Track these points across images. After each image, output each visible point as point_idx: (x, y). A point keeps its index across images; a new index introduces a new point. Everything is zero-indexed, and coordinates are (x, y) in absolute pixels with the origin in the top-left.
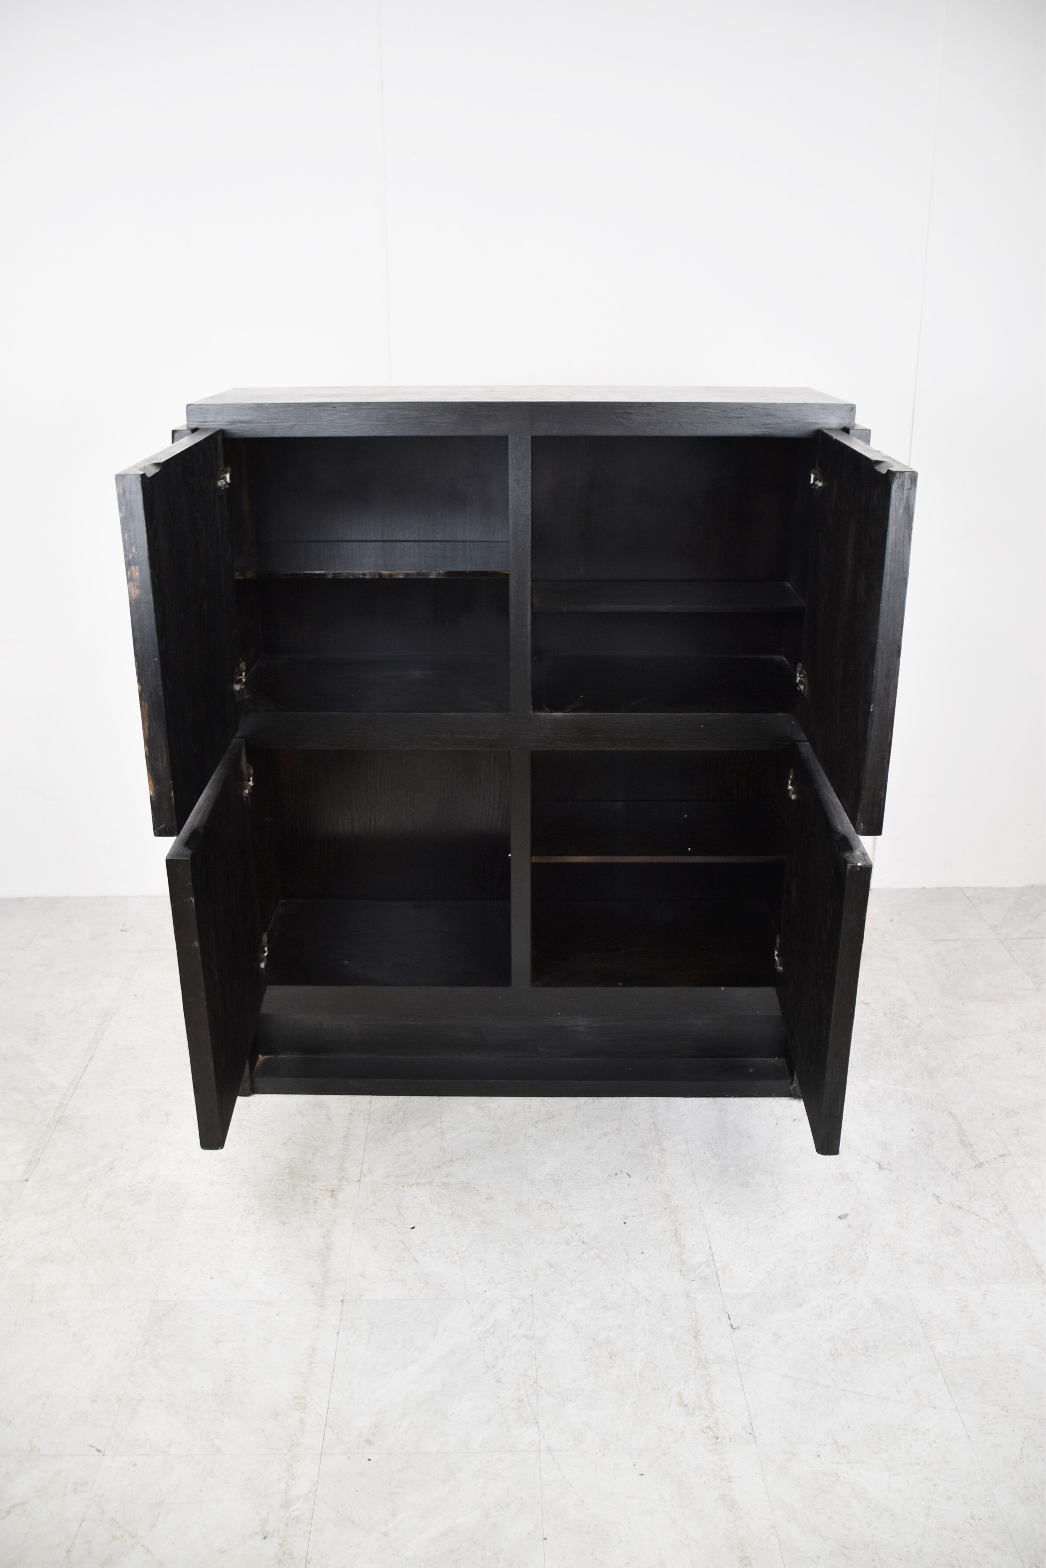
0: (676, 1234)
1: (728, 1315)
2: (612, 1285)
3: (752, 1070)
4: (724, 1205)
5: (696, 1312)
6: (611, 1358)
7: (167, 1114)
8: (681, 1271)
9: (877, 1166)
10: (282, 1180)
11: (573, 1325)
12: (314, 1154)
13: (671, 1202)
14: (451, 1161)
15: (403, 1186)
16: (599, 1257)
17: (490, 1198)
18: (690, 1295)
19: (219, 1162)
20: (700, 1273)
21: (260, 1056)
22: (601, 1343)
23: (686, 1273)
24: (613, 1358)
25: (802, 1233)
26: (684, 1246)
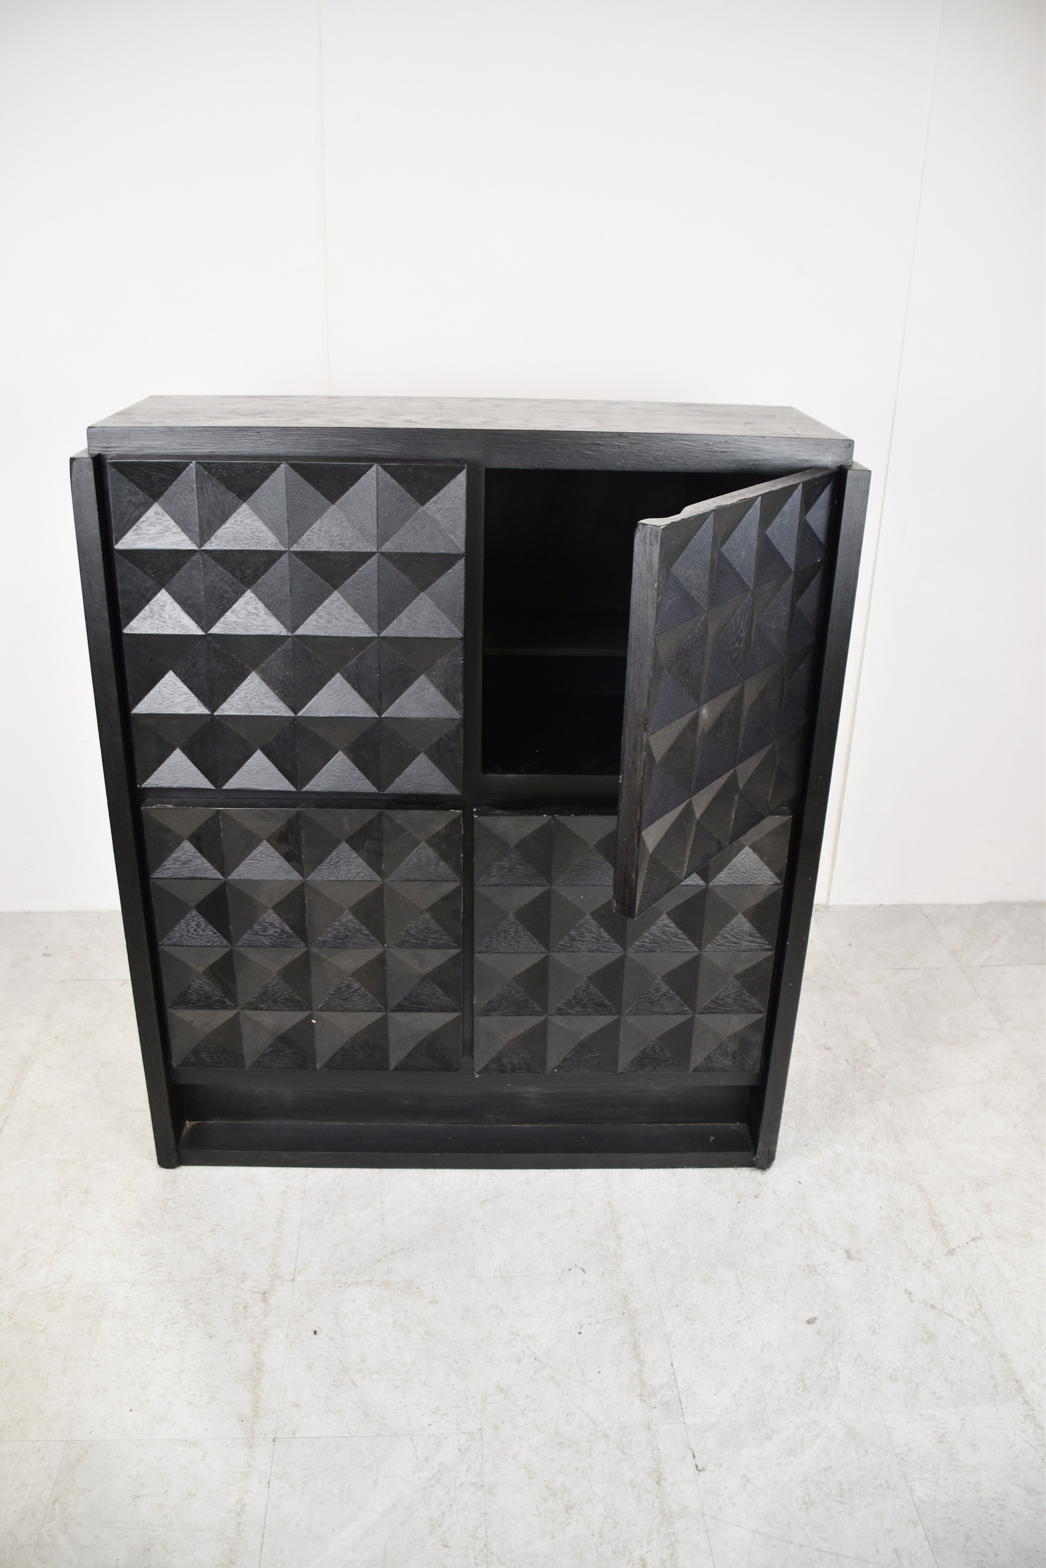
0: (635, 1347)
1: (693, 1452)
2: (568, 1415)
3: (712, 1138)
4: (685, 1308)
5: (658, 1450)
6: (567, 1512)
7: (86, 1192)
8: (641, 1396)
9: (845, 1255)
10: (210, 1279)
11: (526, 1468)
12: (244, 1244)
13: (628, 1305)
14: (393, 1253)
15: (341, 1287)
16: (553, 1378)
17: (434, 1302)
18: (652, 1427)
19: (142, 1256)
20: (662, 1397)
21: (187, 1122)
22: (556, 1492)
23: (646, 1399)
24: (570, 1511)
25: (768, 1343)
26: (644, 1362)
